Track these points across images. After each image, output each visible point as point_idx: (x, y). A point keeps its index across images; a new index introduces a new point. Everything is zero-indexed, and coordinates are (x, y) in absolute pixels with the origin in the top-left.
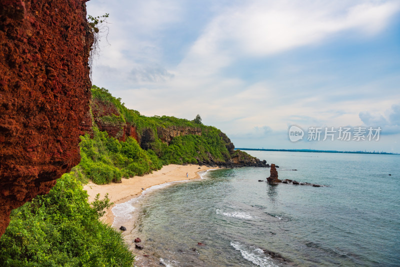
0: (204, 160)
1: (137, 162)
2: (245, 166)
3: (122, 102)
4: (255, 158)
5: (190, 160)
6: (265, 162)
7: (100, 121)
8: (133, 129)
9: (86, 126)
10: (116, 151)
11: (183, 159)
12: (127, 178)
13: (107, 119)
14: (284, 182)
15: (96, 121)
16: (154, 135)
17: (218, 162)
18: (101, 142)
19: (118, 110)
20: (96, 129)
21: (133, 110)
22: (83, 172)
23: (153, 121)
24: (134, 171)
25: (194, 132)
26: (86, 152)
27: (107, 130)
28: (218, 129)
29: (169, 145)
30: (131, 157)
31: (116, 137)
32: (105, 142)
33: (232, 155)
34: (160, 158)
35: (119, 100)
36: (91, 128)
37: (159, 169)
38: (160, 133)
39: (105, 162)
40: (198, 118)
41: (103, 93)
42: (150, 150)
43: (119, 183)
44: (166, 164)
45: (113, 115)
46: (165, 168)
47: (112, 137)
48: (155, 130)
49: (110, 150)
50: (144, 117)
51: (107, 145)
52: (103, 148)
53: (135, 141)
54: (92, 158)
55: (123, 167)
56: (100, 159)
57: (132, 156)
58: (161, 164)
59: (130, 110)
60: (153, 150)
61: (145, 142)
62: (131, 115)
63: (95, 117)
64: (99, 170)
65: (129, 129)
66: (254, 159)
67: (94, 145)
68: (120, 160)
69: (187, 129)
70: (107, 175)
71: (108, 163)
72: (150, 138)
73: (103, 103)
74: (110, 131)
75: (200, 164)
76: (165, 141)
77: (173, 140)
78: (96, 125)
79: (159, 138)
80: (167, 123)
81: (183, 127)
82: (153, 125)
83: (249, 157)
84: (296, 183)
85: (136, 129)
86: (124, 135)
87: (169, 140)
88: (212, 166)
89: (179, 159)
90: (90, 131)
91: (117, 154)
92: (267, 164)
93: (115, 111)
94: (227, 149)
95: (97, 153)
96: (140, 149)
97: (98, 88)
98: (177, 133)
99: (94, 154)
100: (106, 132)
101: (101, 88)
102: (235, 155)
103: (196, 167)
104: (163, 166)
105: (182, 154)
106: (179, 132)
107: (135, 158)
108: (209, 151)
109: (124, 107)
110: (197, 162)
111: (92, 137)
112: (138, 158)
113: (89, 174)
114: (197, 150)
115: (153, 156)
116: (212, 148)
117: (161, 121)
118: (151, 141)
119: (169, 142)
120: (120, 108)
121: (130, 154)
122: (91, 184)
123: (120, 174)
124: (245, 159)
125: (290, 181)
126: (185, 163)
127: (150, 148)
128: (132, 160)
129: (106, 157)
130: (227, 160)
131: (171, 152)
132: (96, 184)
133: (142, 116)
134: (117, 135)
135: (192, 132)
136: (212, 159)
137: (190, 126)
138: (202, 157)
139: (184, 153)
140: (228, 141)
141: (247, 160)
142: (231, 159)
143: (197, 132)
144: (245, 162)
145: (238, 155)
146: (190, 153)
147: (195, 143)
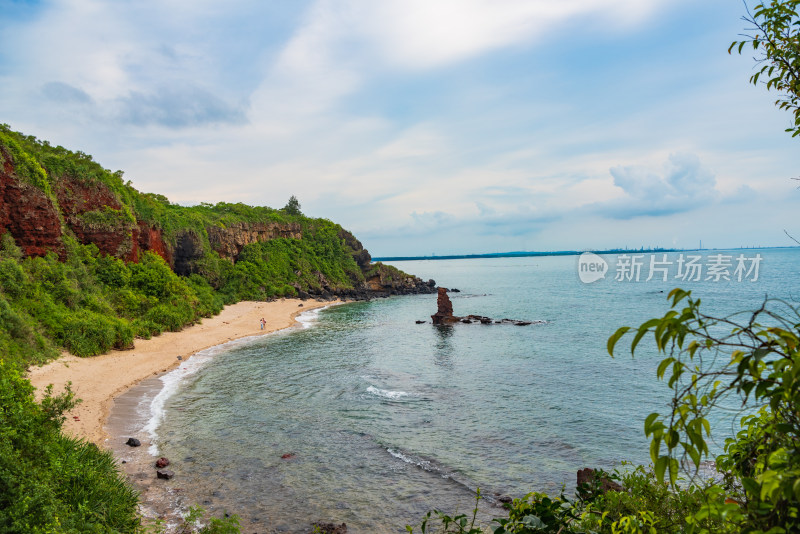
0: (310, 288)
1: (167, 303)
2: (393, 293)
3: (125, 179)
5: (281, 290)
6: (432, 283)
7: (78, 222)
8: (154, 236)
9: (47, 236)
10: (119, 283)
11: (268, 289)
12: (146, 337)
13: (94, 218)
14: (464, 322)
15: (69, 224)
16: (203, 245)
17: (339, 290)
18: (83, 267)
19: (118, 198)
20: (72, 241)
21: (154, 195)
22: (46, 335)
23: (198, 216)
24: (162, 322)
25: (287, 233)
26: (52, 291)
27: (96, 241)
28: (335, 223)
29: (235, 262)
30: (153, 294)
31: (118, 255)
32: (92, 267)
33: (367, 275)
34: (217, 290)
35: (118, 175)
36: (59, 239)
37: (216, 313)
38: (215, 238)
39: (94, 309)
40: (294, 203)
41: (81, 162)
42: (195, 276)
43: (129, 349)
44: (231, 301)
45: (108, 208)
46: (229, 312)
47: (108, 255)
48: (203, 234)
49: (106, 282)
50: (176, 207)
51: (97, 272)
52: (88, 281)
53: (159, 260)
54: (67, 303)
55: (137, 316)
56: (84, 303)
57: (155, 292)
58: (221, 302)
59: (146, 196)
60: (201, 274)
61: (184, 260)
62: (149, 205)
63: (66, 215)
64: (81, 327)
65: (145, 235)
66: (410, 280)
67: (69, 275)
68: (130, 302)
69: (272, 227)
70: (101, 337)
71: (103, 311)
72: (193, 251)
73: (82, 185)
74: (103, 243)
75: (303, 297)
76: (227, 254)
77: (243, 253)
78: (71, 232)
79: (214, 249)
80: (228, 217)
81: (262, 224)
82: (198, 224)
83: (401, 276)
84: (486, 321)
85: (162, 234)
86: (135, 250)
87: (235, 251)
88: (327, 299)
89: (258, 288)
90: (58, 245)
91: (121, 291)
92: (436, 286)
93: (109, 201)
94: (355, 264)
95: (76, 290)
96: (173, 276)
97: (70, 152)
98: (251, 237)
99: (70, 294)
100: (93, 245)
101: (74, 152)
102: (372, 273)
103: (294, 303)
104: (226, 307)
105: (263, 278)
106: (255, 234)
107: (163, 294)
108: (318, 269)
109: (129, 189)
110: (297, 294)
111: (62, 259)
112: (168, 295)
113: (61, 337)
114: (296, 269)
115: (202, 289)
116: (324, 263)
117: (215, 214)
118: (198, 257)
119: (235, 257)
120: (122, 193)
121: (150, 288)
122: (67, 357)
123: (129, 332)
124: (393, 280)
125: (477, 318)
126: (272, 296)
127: (196, 270)
128: (157, 300)
129: (97, 298)
130: (357, 285)
131: (239, 276)
132: (78, 355)
133: (173, 207)
134: (120, 249)
135: (283, 232)
136: (327, 284)
137: (278, 220)
138: (306, 281)
139: (267, 277)
140: (356, 246)
141: (397, 283)
142: (365, 282)
143: (293, 231)
144: (393, 286)
145: (378, 272)
146: (280, 277)
147: (289, 255)
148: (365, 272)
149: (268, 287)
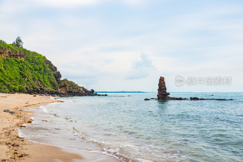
0: (34, 88)
2: (74, 95)
4: (83, 88)
5: (17, 87)
6: (93, 91)
11: (8, 86)
33: (59, 85)
40: (19, 40)
66: (81, 89)
69: (7, 51)
83: (77, 87)
102: (62, 84)
110: (26, 91)
114: (24, 77)
116: (39, 75)
124: (73, 89)
126: (11, 91)
135: (13, 55)
136: (42, 87)
137: (10, 48)
138: (31, 84)
139: (7, 79)
140: (54, 69)
141: (75, 90)
142: (59, 89)
143: (19, 56)
144: (73, 92)
145: (66, 84)
146: (15, 80)
147: (20, 68)
148: (59, 83)
149: (8, 85)
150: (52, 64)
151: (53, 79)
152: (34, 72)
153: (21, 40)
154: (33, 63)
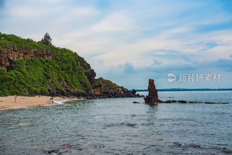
0: (58, 90)
4: (122, 88)
5: (39, 90)
6: (134, 92)
11: (29, 89)
17: (76, 93)
25: (43, 56)
28: (74, 52)
29: (7, 70)
33: (93, 85)
40: (47, 38)
66: (120, 89)
69: (33, 50)
75: (52, 95)
76: (2, 65)
81: (26, 48)
87: (8, 64)
88: (68, 97)
89: (23, 88)
92: (136, 94)
94: (86, 78)
102: (97, 84)
105: (26, 82)
106: (21, 54)
110: (48, 93)
114: (48, 78)
116: (67, 75)
119: (7, 67)
124: (110, 89)
126: (32, 93)
130: (87, 91)
131: (10, 79)
135: (40, 54)
136: (68, 89)
137: (36, 47)
138: (55, 86)
139: (29, 81)
140: (87, 67)
141: (112, 90)
142: (92, 90)
143: (46, 55)
144: (110, 93)
145: (100, 84)
146: (38, 82)
147: (44, 69)
149: (29, 87)
150: (85, 61)
151: (84, 78)
152: (60, 72)
153: (49, 37)
154: (61, 62)
